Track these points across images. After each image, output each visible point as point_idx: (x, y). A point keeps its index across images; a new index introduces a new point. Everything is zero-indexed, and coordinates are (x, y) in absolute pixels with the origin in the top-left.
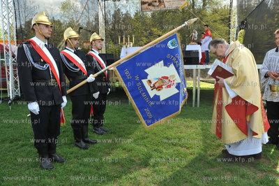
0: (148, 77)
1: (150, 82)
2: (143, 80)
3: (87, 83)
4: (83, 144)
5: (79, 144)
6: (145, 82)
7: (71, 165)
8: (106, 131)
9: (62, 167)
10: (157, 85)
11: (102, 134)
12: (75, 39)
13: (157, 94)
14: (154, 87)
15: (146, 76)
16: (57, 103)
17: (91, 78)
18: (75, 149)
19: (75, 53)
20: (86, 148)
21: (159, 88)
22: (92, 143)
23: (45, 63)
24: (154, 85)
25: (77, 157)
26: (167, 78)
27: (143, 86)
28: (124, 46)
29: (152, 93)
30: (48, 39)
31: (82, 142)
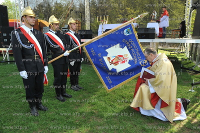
0: (108, 55)
1: (109, 58)
2: (104, 57)
3: (64, 56)
4: (62, 98)
5: (59, 98)
6: (105, 58)
7: (50, 114)
8: (80, 89)
9: (44, 114)
10: (114, 61)
11: (77, 91)
12: (56, 24)
13: (115, 68)
14: (112, 63)
15: (106, 54)
16: (40, 71)
17: (67, 53)
18: (56, 101)
19: (56, 34)
20: (63, 101)
21: (116, 63)
22: (68, 97)
23: (30, 43)
24: (112, 61)
25: (55, 107)
26: (122, 56)
27: (104, 61)
28: (101, 24)
29: (110, 67)
30: (33, 26)
31: (61, 96)
